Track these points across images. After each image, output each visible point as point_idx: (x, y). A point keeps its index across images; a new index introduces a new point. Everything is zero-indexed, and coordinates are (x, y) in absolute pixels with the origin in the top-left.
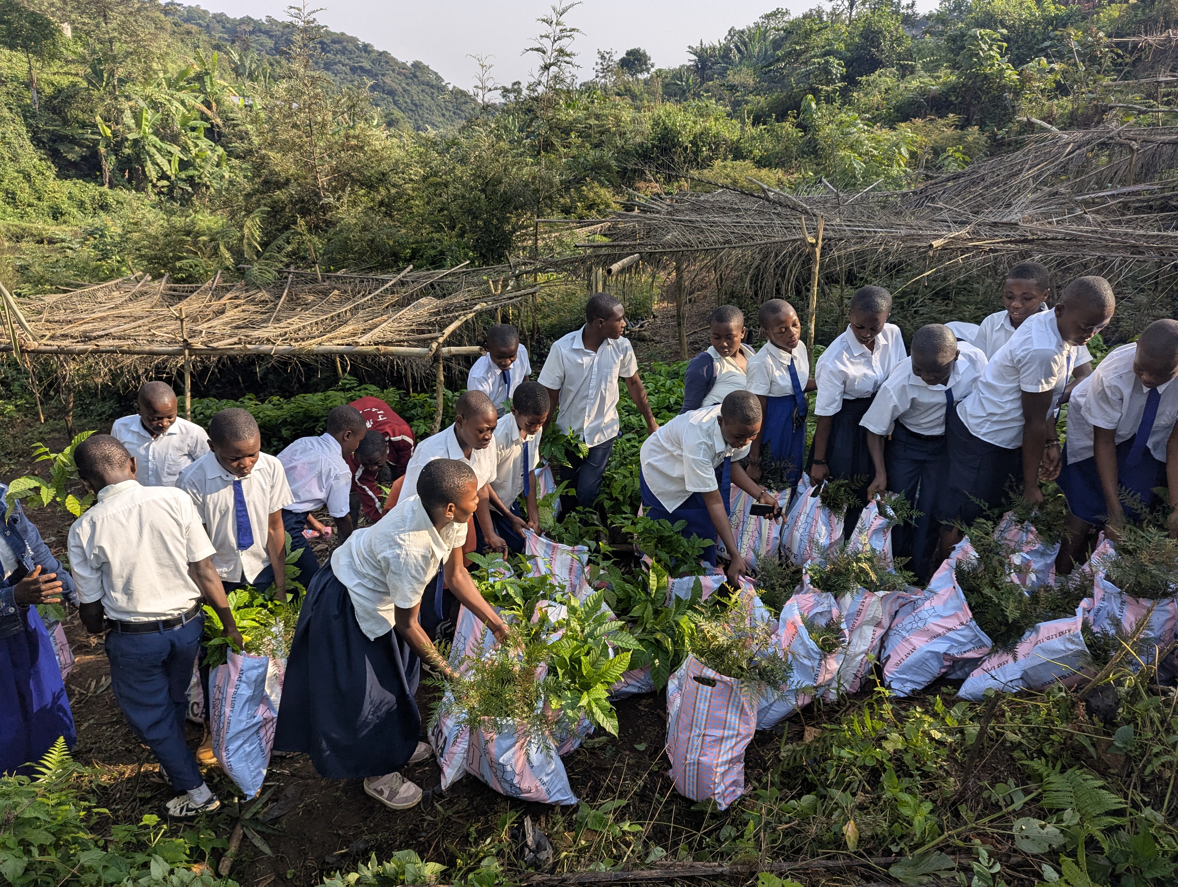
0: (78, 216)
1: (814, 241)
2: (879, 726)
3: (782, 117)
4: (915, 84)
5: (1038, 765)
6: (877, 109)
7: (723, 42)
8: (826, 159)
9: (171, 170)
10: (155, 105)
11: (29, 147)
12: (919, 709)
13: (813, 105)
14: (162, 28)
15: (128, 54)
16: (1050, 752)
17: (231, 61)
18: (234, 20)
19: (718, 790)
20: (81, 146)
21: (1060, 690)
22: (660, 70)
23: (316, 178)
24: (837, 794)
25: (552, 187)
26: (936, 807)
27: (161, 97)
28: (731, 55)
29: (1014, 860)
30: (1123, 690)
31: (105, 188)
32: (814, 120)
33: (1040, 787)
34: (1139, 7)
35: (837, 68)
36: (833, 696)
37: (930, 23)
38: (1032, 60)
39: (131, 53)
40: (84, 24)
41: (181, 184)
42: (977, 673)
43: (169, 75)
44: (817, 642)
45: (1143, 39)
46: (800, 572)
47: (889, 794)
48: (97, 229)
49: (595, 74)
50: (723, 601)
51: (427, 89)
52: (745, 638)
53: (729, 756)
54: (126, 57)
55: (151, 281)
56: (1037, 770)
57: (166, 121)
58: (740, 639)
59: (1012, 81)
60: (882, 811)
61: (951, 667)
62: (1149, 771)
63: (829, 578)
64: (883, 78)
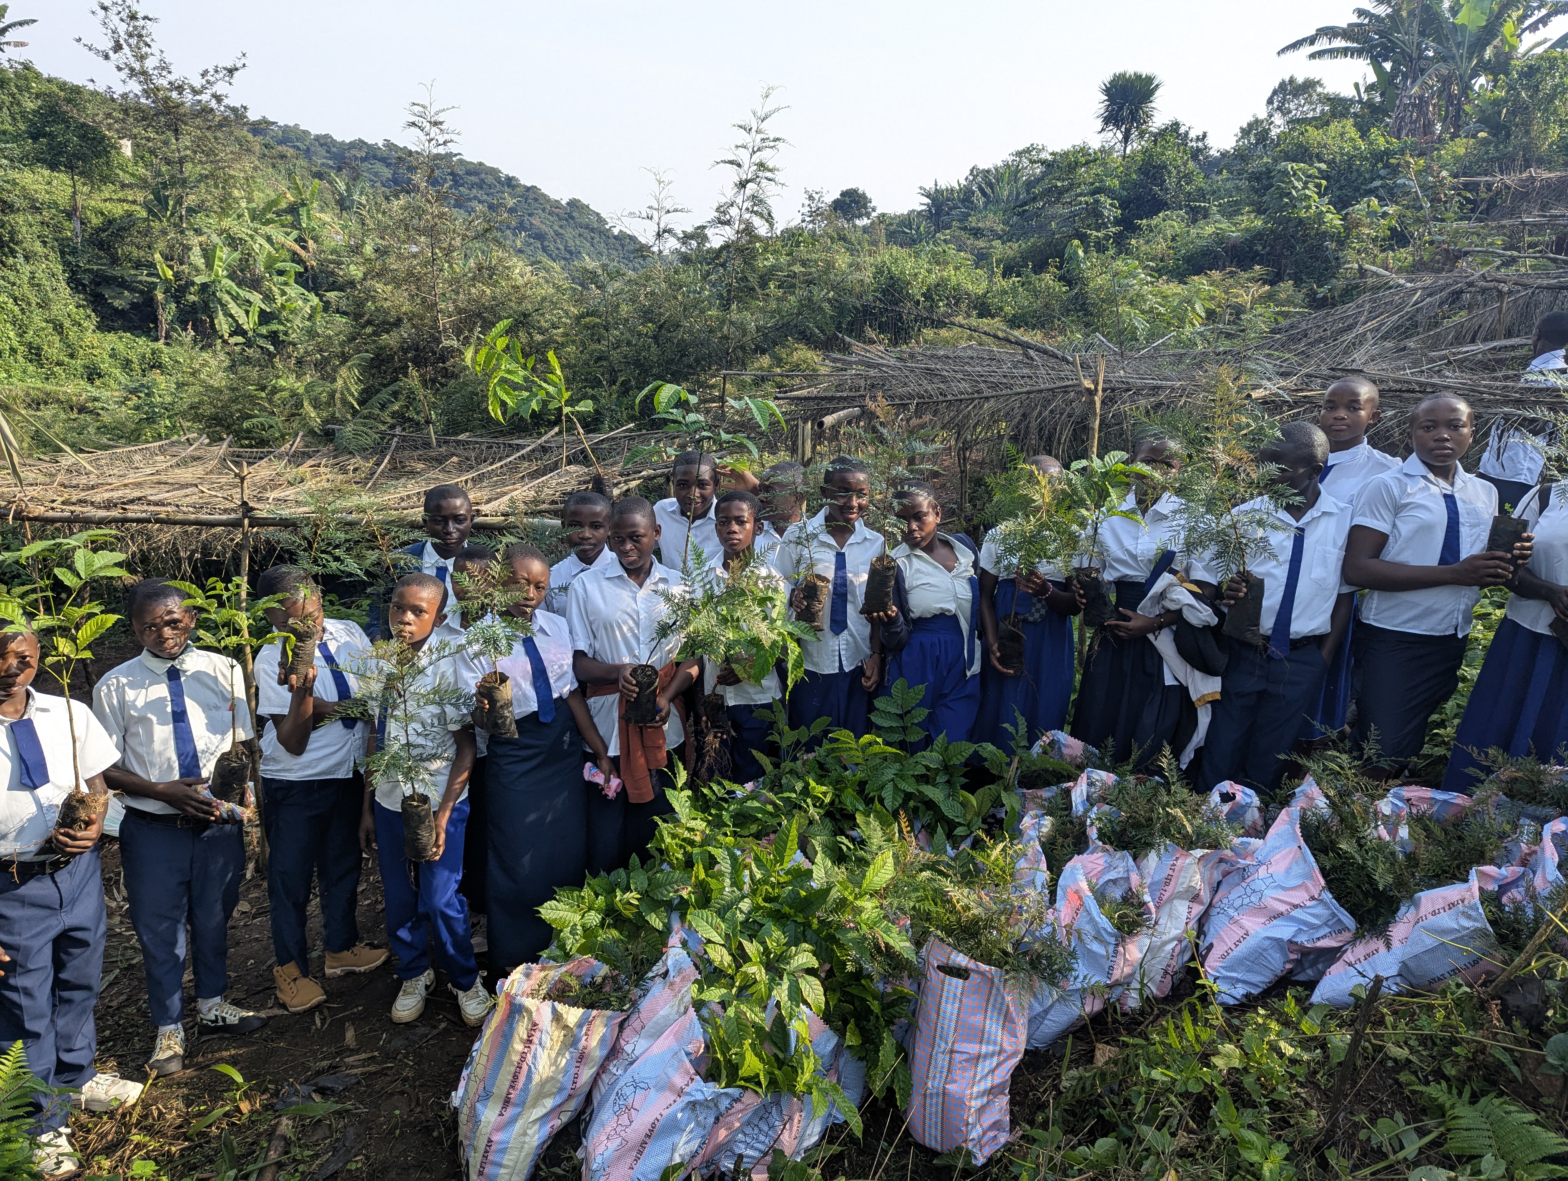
0: (121, 378)
1: (1092, 388)
2: (1206, 1035)
3: (1040, 268)
4: (1209, 230)
5: (1437, 1091)
6: (1162, 260)
7: (964, 182)
8: (1099, 316)
9: (249, 323)
10: (233, 242)
11: (65, 290)
12: (1261, 1011)
13: (1081, 253)
14: (248, 149)
15: (203, 178)
16: (1453, 1073)
17: (335, 191)
18: (342, 143)
19: (974, 1135)
20: (132, 290)
21: (1459, 986)
22: (883, 215)
23: (436, 319)
24: (1148, 1132)
25: (745, 335)
26: (1293, 1151)
27: (241, 230)
28: (974, 199)
30: (1551, 986)
31: (160, 344)
32: (1081, 271)
33: (1440, 1124)
34: (1491, 142)
35: (1110, 209)
36: (1133, 1001)
37: (1226, 161)
38: (1358, 202)
39: (207, 177)
40: (148, 139)
41: (261, 342)
42: (1336, 970)
43: (254, 205)
44: (1111, 918)
45: (1498, 180)
46: (1083, 824)
47: (1224, 1133)
48: (142, 385)
49: (800, 218)
50: (979, 859)
51: (586, 233)
52: (1010, 911)
53: (988, 1084)
54: (199, 181)
55: (209, 445)
56: (1436, 1099)
57: (246, 262)
58: (1002, 913)
59: (1334, 227)
60: (1215, 1159)
61: (1299, 962)
63: (1124, 831)
64: (1169, 222)
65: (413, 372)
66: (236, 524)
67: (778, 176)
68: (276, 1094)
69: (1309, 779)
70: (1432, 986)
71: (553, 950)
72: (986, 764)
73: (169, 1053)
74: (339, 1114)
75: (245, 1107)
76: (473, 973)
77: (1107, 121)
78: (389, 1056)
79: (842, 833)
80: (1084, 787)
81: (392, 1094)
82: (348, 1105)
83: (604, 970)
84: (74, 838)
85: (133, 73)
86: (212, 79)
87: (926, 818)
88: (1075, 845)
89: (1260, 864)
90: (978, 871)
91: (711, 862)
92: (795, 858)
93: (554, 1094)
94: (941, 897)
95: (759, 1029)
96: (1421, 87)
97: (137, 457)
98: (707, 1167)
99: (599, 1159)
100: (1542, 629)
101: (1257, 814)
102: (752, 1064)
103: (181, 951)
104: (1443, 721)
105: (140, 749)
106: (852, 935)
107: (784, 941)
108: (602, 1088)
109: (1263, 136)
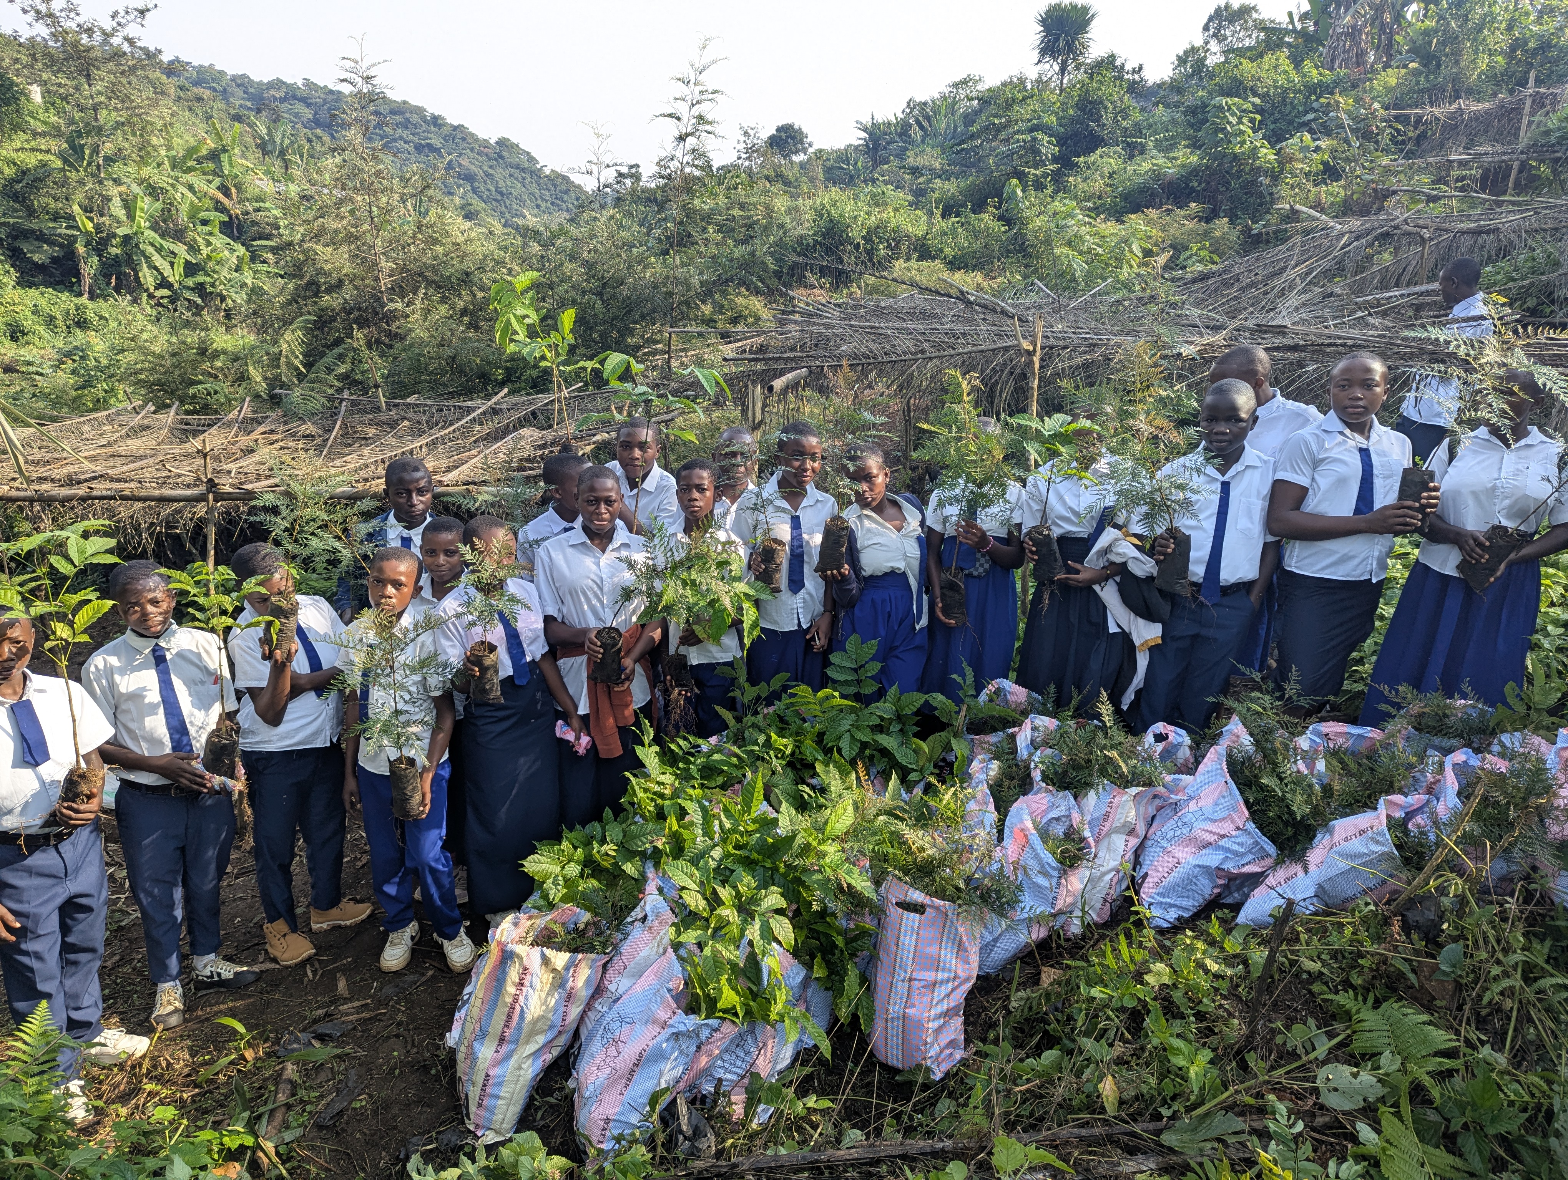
0: (46, 335)
1: (1031, 348)
2: (1140, 956)
3: (979, 207)
4: (1146, 166)
5: (1345, 999)
6: (1100, 198)
7: (900, 116)
8: (1038, 258)
9: (174, 276)
10: (153, 191)
12: (1189, 933)
13: (1019, 192)
14: (163, 93)
15: (119, 125)
16: (1360, 982)
17: (256, 135)
18: (260, 83)
19: (932, 1053)
20: (52, 243)
21: (1367, 904)
22: (821, 151)
23: (377, 279)
24: (1088, 1043)
25: (689, 290)
26: (1216, 1056)
27: (162, 180)
28: (912, 133)
29: (1320, 1121)
30: (1446, 902)
31: (84, 299)
32: (1020, 211)
33: (1347, 1028)
34: (1421, 73)
35: (1048, 147)
36: (1075, 928)
37: (1162, 93)
38: (1292, 136)
39: (123, 124)
40: (59, 85)
41: (188, 294)
42: (1260, 892)
43: (174, 153)
44: (1054, 854)
45: (1428, 111)
46: (1027, 767)
47: (1155, 1041)
48: (76, 348)
49: (735, 155)
50: (931, 803)
51: (516, 173)
52: (961, 851)
53: (944, 1007)
54: (115, 129)
55: (154, 413)
56: (1344, 1006)
57: (168, 212)
58: (955, 852)
59: (1268, 162)
60: (1148, 1065)
61: (1226, 887)
62: (1485, 1001)
63: (1065, 772)
64: (1106, 159)
65: (357, 333)
66: (200, 499)
67: (717, 129)
68: (277, 1041)
69: (1235, 718)
70: (1344, 905)
71: (535, 898)
72: (937, 713)
73: (170, 1008)
74: (340, 1057)
75: (249, 1054)
76: (457, 923)
77: (1043, 52)
78: (381, 1003)
79: (804, 782)
80: (1028, 732)
81: (388, 1038)
82: (348, 1049)
83: (586, 916)
84: (77, 811)
85: (39, 15)
86: (123, 21)
87: (882, 765)
88: (1020, 786)
89: (1191, 798)
90: (932, 812)
91: (682, 813)
92: (760, 807)
93: (546, 1031)
94: (897, 839)
95: (734, 966)
96: (1353, 17)
97: (86, 428)
98: (690, 1091)
99: (591, 1088)
100: (1450, 570)
101: (1188, 752)
102: (729, 997)
103: (179, 913)
104: (1362, 658)
105: (132, 725)
106: (817, 877)
107: (754, 885)
108: (589, 1024)
109: (1199, 66)
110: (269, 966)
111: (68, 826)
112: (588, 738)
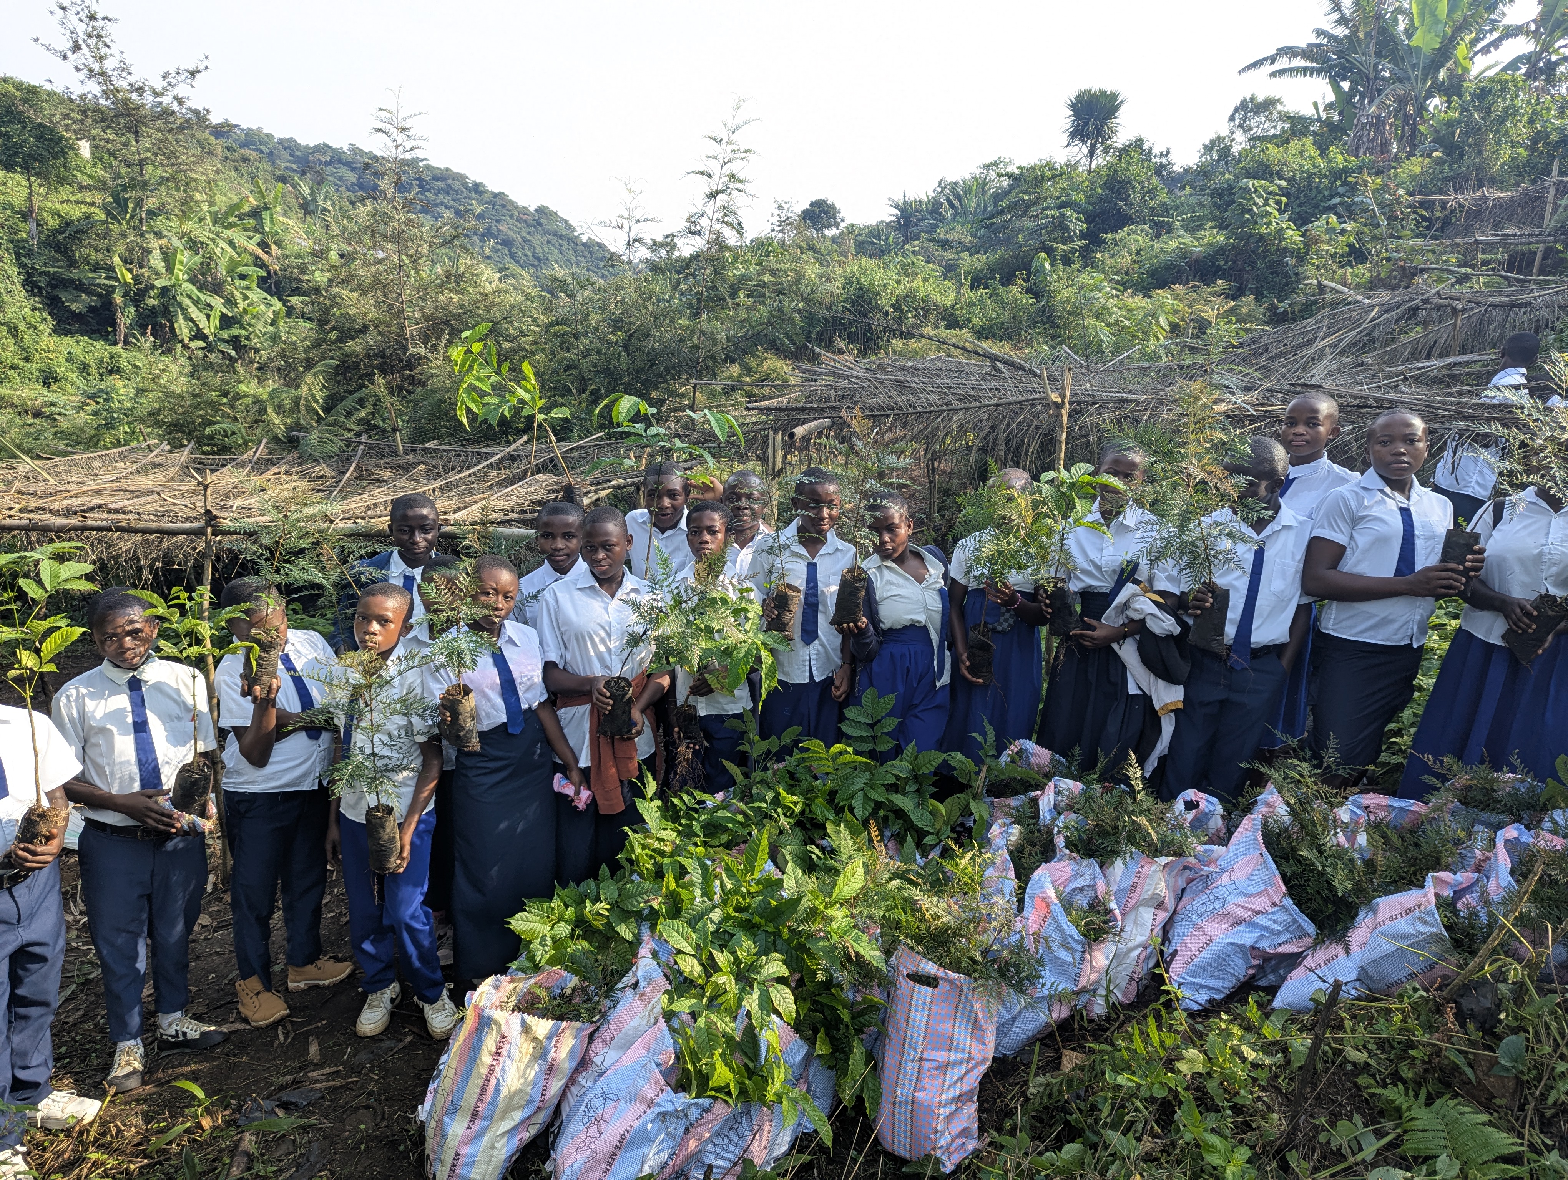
0: (78, 382)
1: (1059, 401)
2: (1170, 1040)
3: (1007, 280)
4: (1173, 244)
5: (1394, 1094)
6: (1127, 274)
7: (932, 194)
8: (1065, 329)
9: (209, 327)
10: (194, 245)
11: (20, 293)
12: (1224, 1016)
13: (1048, 266)
14: (210, 152)
15: (163, 181)
16: (1410, 1075)
17: (299, 195)
18: (307, 147)
19: (943, 1142)
20: (89, 293)
21: (1415, 990)
22: (853, 226)
23: (403, 328)
24: (1114, 1137)
25: (715, 344)
26: (1255, 1154)
27: (203, 234)
28: (942, 210)
30: (1503, 989)
31: (119, 349)
32: (1048, 284)
33: (1397, 1126)
34: (1445, 162)
35: (1076, 224)
36: (1099, 1008)
37: (1189, 177)
38: (1318, 218)
39: (168, 179)
40: (108, 141)
41: (222, 347)
42: (1297, 974)
43: (216, 209)
44: (1077, 926)
45: (1453, 198)
46: (1050, 833)
47: (1188, 1137)
48: (101, 390)
49: (769, 227)
50: (948, 868)
51: (554, 240)
52: (978, 920)
53: (957, 1091)
54: (160, 184)
55: (170, 451)
56: (1393, 1101)
57: (207, 266)
58: (971, 921)
59: (1294, 243)
60: (1179, 1163)
61: (1260, 967)
62: (1550, 1101)
63: (1090, 839)
64: (1133, 236)
65: (379, 379)
66: (199, 533)
67: (748, 187)
68: (239, 1109)
69: (1271, 787)
70: (1390, 990)
72: (955, 773)
74: (304, 1129)
75: (206, 1123)
76: (439, 985)
77: (1073, 135)
78: (354, 1070)
79: (813, 843)
80: (1052, 795)
81: (357, 1109)
82: (313, 1120)
83: (574, 981)
84: (34, 853)
85: (91, 73)
86: (174, 81)
87: (896, 827)
88: (1042, 853)
89: (1224, 871)
90: (947, 879)
91: (682, 872)
92: (766, 868)
93: (523, 1107)
94: (911, 906)
95: (729, 1039)
96: (1378, 107)
97: (96, 464)
99: (568, 1171)
100: (1495, 639)
101: (1220, 822)
102: (722, 1074)
103: (141, 965)
104: (1400, 730)
105: (100, 760)
106: (823, 944)
107: (755, 951)
108: (572, 1100)
109: (1225, 153)
110: (239, 1026)
111: (23, 868)
112: (588, 793)
